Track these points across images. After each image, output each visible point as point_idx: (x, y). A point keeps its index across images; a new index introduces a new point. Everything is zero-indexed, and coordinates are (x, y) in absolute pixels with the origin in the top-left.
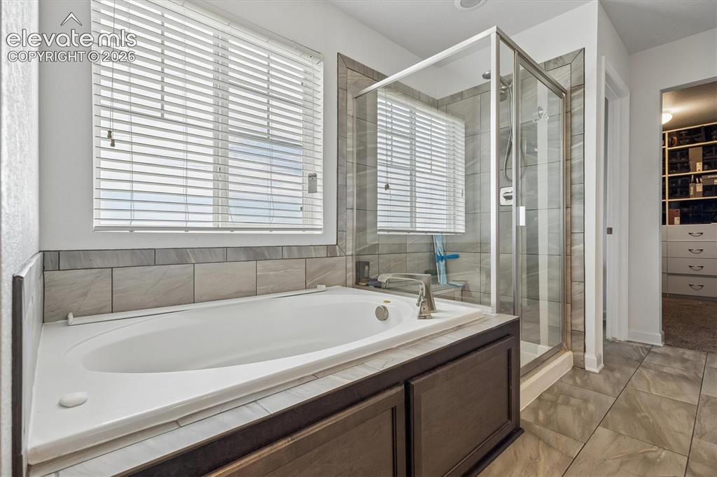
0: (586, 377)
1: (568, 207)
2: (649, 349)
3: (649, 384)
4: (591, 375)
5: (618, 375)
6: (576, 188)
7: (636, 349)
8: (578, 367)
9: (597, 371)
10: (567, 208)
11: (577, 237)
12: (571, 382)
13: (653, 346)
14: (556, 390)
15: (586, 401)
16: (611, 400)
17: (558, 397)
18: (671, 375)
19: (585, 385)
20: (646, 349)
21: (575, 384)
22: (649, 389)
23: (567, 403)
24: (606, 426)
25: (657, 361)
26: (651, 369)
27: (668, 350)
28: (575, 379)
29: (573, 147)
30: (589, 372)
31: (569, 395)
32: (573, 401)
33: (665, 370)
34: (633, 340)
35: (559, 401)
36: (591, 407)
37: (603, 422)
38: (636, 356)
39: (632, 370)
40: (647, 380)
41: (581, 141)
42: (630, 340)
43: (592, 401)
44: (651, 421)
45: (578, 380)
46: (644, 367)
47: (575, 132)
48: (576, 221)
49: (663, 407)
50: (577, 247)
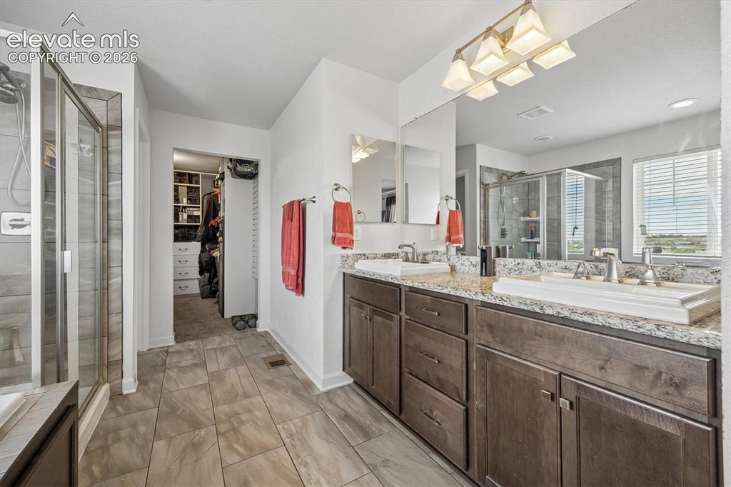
0: (126, 403)
1: (105, 241)
2: (166, 351)
3: (176, 382)
4: (130, 397)
5: (152, 385)
6: (114, 223)
7: (158, 355)
8: (116, 395)
9: (135, 391)
10: (103, 242)
11: (114, 271)
12: (113, 415)
13: (168, 347)
14: (101, 432)
15: (134, 426)
16: (155, 411)
17: (107, 439)
18: (187, 367)
19: (128, 410)
20: (165, 351)
21: (119, 414)
22: (178, 386)
23: (118, 439)
24: (160, 439)
25: (175, 359)
26: (174, 368)
27: (179, 347)
28: (117, 410)
29: (110, 183)
30: (127, 395)
31: (118, 429)
32: (123, 433)
33: (183, 364)
34: (154, 347)
35: (110, 442)
36: (142, 429)
37: (156, 436)
38: (160, 361)
39: (161, 375)
40: (174, 379)
41: (119, 180)
42: (151, 347)
43: (140, 422)
44: (188, 412)
45: (120, 409)
46: (169, 369)
47: (112, 170)
48: (114, 256)
49: (191, 396)
50: (114, 281)
